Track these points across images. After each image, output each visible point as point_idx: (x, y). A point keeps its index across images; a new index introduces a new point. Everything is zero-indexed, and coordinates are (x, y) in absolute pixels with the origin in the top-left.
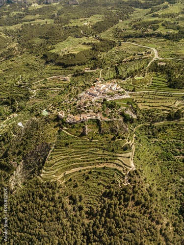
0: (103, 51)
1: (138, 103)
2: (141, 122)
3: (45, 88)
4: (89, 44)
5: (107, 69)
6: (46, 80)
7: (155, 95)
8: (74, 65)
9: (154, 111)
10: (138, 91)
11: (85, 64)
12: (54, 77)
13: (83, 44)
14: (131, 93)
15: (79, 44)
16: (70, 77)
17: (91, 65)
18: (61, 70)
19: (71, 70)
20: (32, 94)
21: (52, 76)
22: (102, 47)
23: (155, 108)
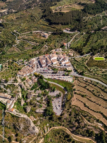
0: (91, 14)
1: (75, 93)
2: (63, 123)
3: (26, 40)
4: (83, 4)
5: (82, 34)
6: (31, 33)
7: (103, 90)
8: (58, 24)
9: (85, 117)
10: (86, 76)
11: (68, 24)
12: (38, 31)
13: (78, 4)
14: (77, 75)
15: (75, 3)
16: (50, 35)
17: (73, 27)
18: (47, 26)
19: (53, 28)
20: (16, 43)
21: (37, 30)
22: (93, 9)
23: (91, 112)
